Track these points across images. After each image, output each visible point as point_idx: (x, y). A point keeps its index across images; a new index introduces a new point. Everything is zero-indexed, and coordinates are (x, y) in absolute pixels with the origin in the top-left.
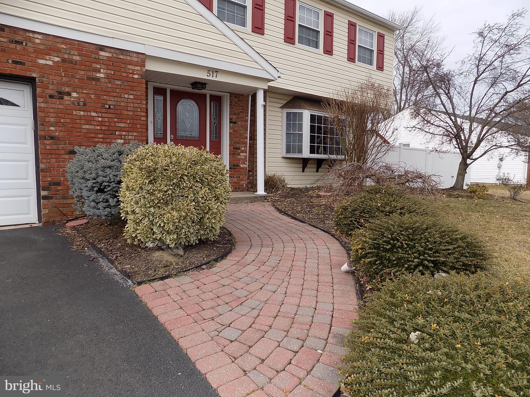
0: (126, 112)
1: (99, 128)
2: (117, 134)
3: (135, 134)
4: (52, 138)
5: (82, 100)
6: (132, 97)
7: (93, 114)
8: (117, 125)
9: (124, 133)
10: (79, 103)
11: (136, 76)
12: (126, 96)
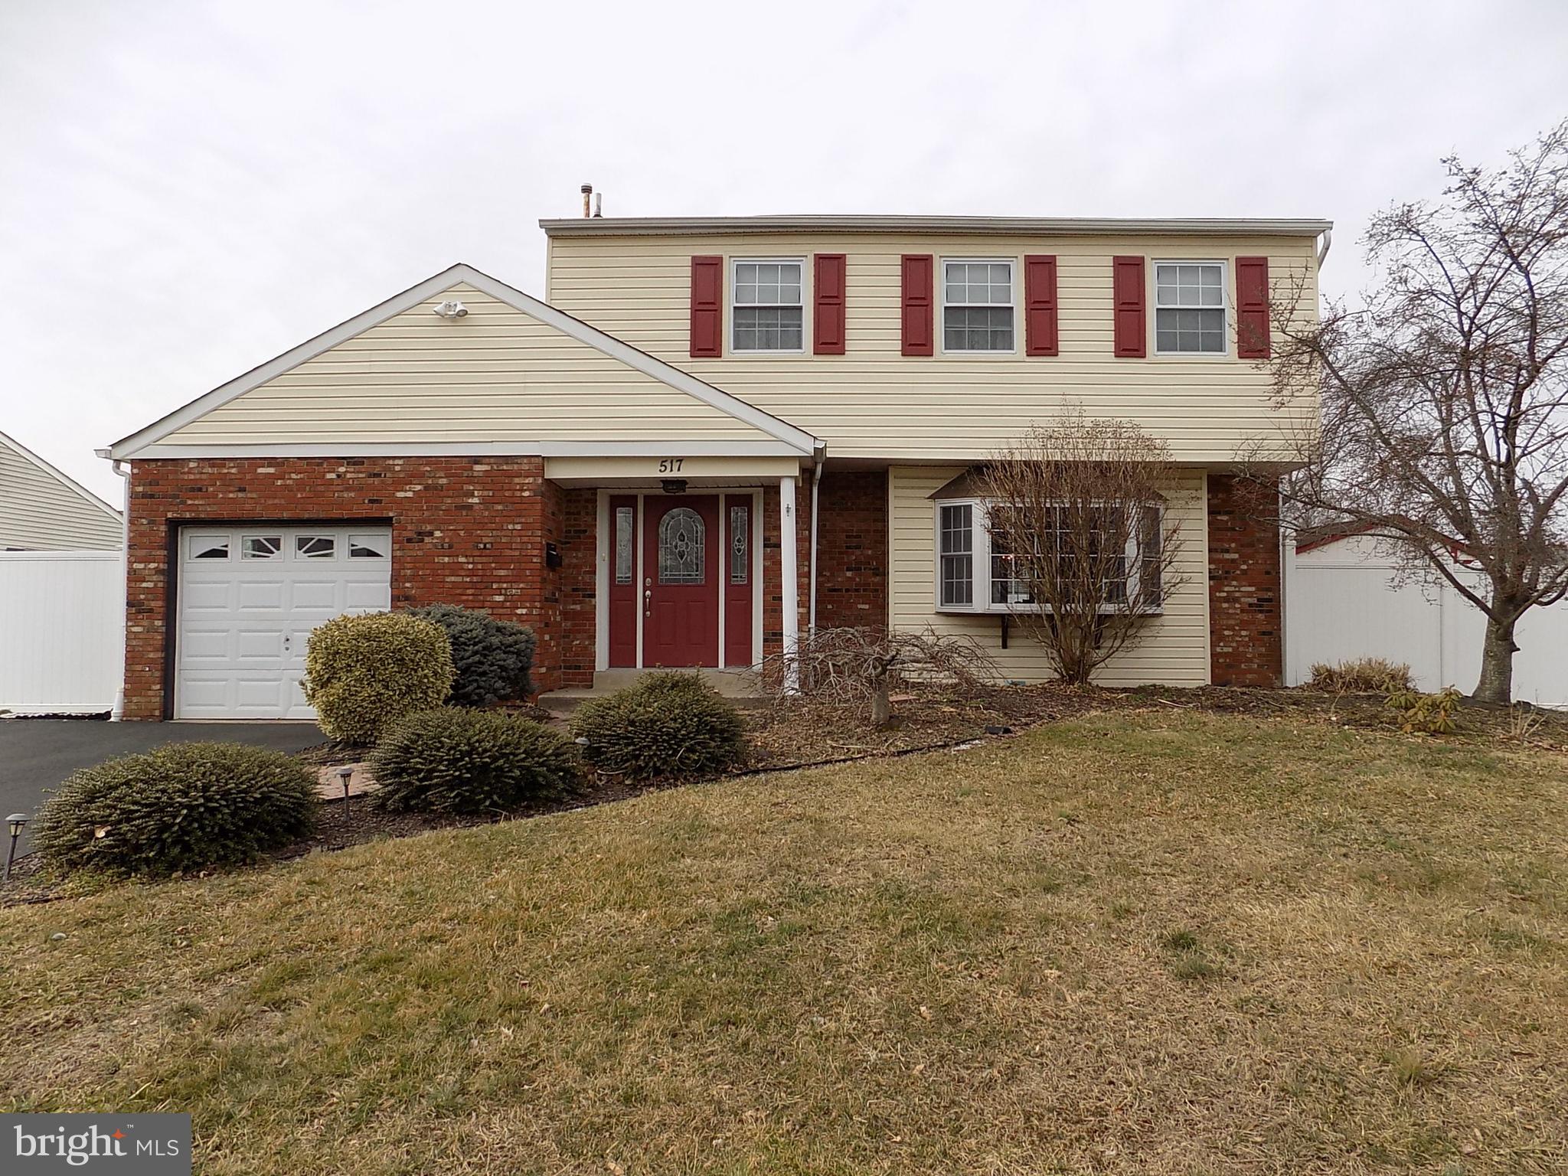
0: (508, 552)
1: (468, 580)
2: (494, 587)
3: (521, 585)
4: (407, 598)
5: (447, 540)
6: (518, 527)
7: (462, 559)
8: (495, 572)
9: (505, 585)
10: (442, 545)
11: (526, 494)
12: (510, 527)
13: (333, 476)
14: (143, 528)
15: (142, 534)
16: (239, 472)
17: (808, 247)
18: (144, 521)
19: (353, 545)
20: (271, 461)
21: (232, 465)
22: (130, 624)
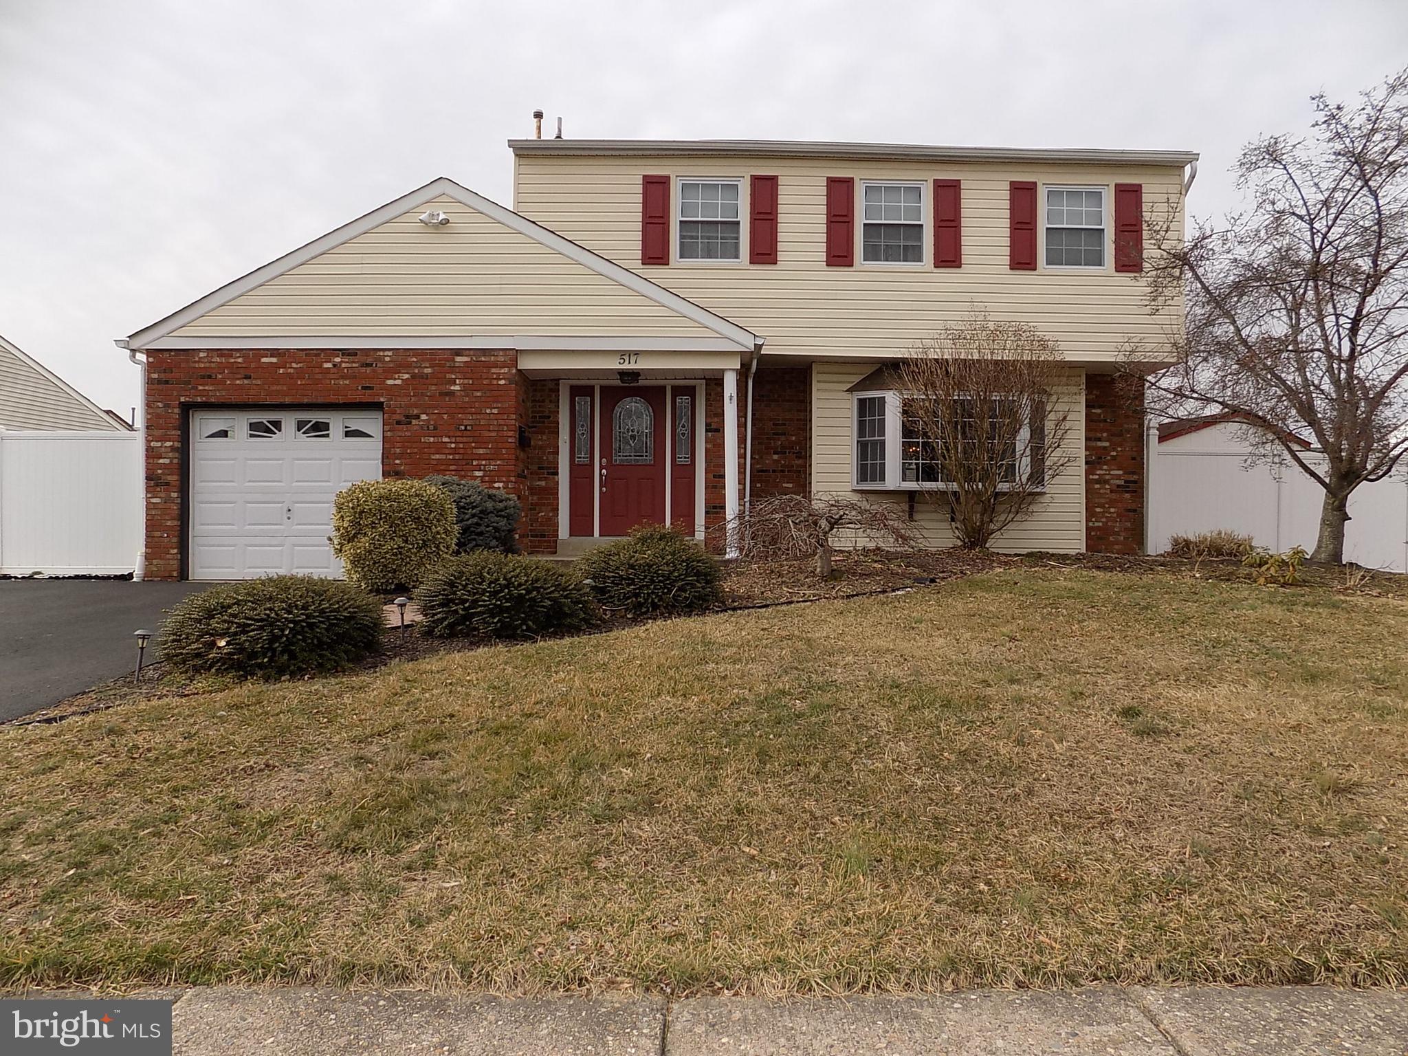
0: (486, 434)
1: (451, 457)
2: (474, 464)
3: (498, 462)
4: (396, 473)
5: (432, 423)
6: (495, 411)
7: (445, 439)
8: (475, 451)
9: (484, 462)
10: (428, 427)
11: (502, 382)
12: (488, 411)
13: (329, 365)
14: (159, 411)
15: (158, 416)
16: (244, 362)
17: (747, 169)
18: (160, 405)
19: (346, 427)
20: (274, 352)
21: (238, 355)
22: (149, 496)
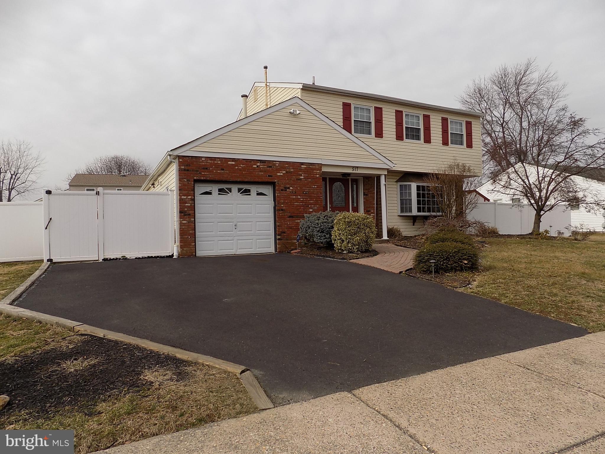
0: (313, 195)
1: (301, 204)
2: (309, 206)
3: (318, 206)
4: (282, 210)
5: (294, 190)
6: (316, 187)
7: (299, 197)
8: (310, 202)
9: (312, 206)
10: (293, 192)
11: (318, 176)
12: (313, 187)
13: (256, 166)
14: (185, 183)
15: (184, 185)
16: (221, 163)
17: (373, 104)
18: (185, 180)
19: (257, 191)
20: (233, 160)
21: (218, 160)
22: (181, 220)
